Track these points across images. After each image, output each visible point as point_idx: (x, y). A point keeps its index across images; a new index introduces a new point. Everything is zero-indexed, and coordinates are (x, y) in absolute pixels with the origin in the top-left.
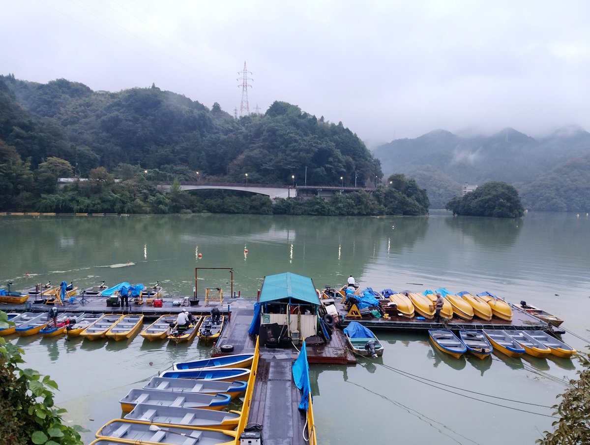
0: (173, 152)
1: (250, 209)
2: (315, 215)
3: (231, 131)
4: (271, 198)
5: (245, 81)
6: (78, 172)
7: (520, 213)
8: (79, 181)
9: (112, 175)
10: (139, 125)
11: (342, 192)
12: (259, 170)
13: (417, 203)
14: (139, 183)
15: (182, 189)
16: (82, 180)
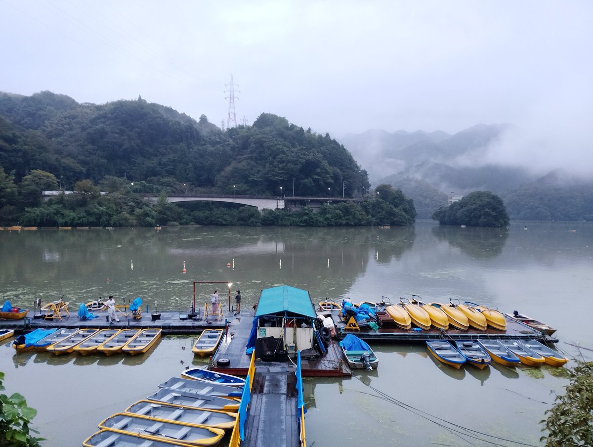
0: (160, 164)
1: (238, 220)
2: (304, 226)
3: (219, 143)
4: (260, 209)
5: (232, 93)
6: (63, 185)
7: (505, 222)
8: (64, 194)
9: (98, 188)
10: (126, 137)
11: (330, 203)
12: (247, 182)
13: (404, 214)
14: (125, 195)
15: (169, 202)
16: (67, 193)
